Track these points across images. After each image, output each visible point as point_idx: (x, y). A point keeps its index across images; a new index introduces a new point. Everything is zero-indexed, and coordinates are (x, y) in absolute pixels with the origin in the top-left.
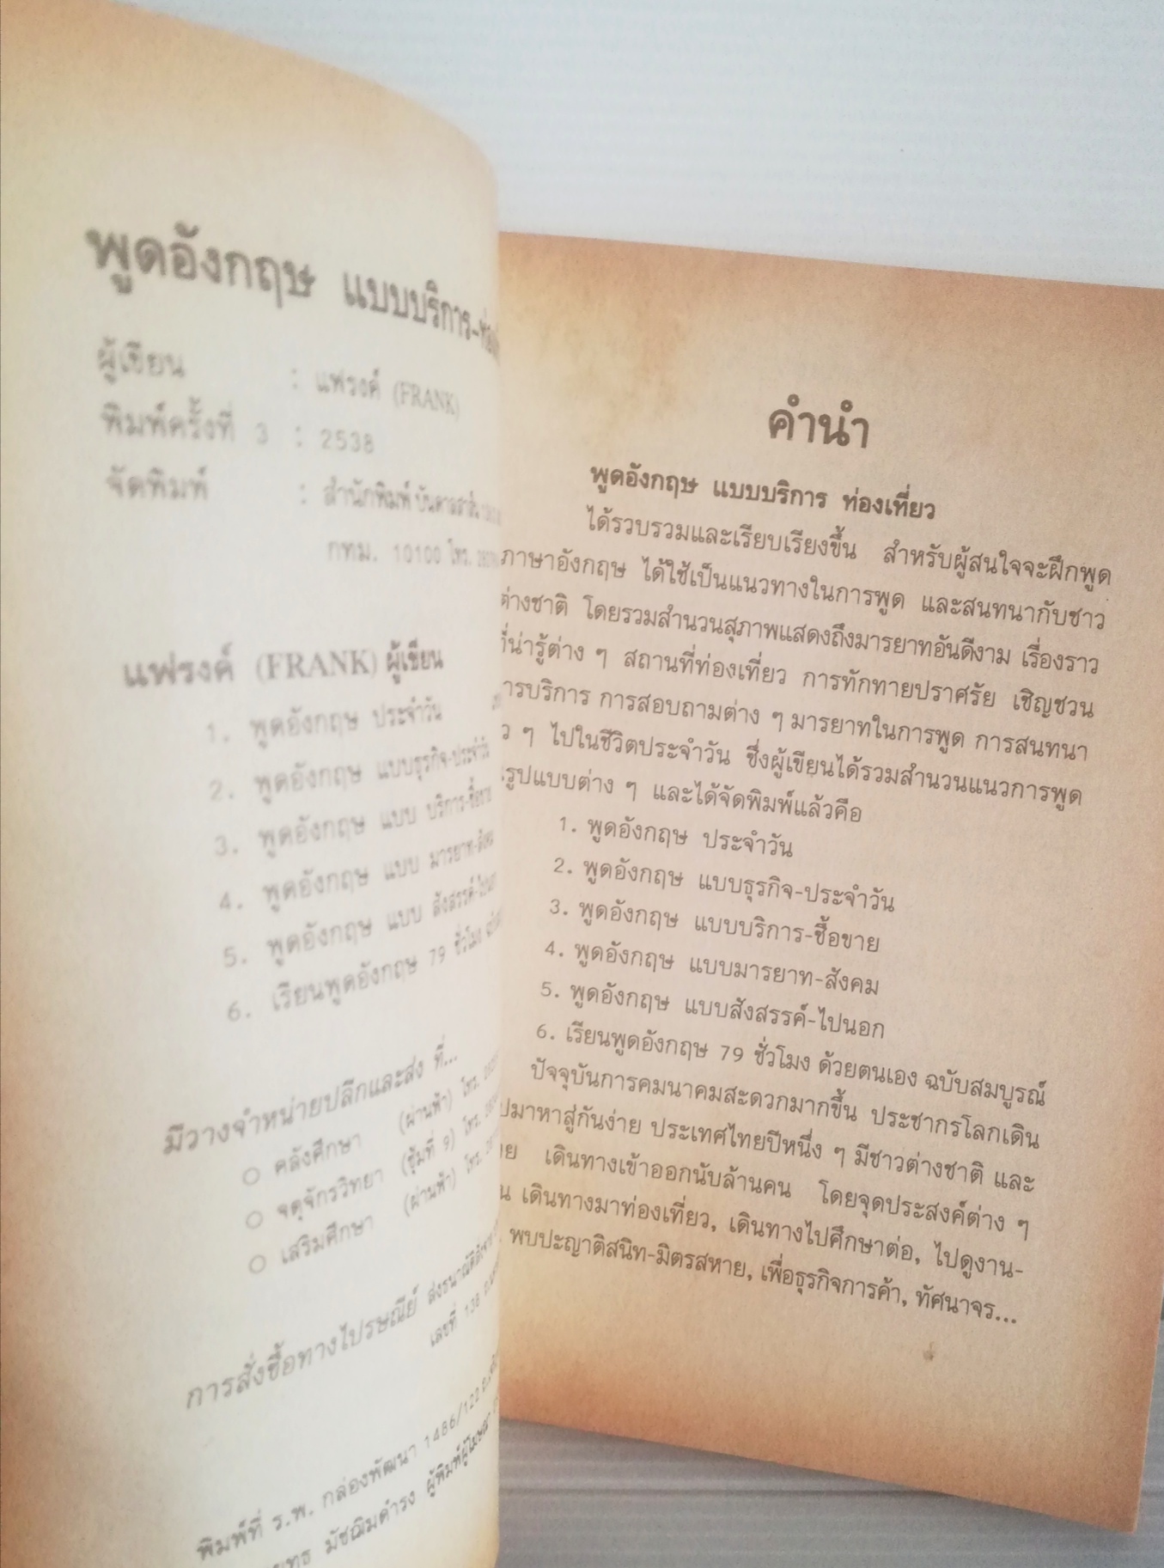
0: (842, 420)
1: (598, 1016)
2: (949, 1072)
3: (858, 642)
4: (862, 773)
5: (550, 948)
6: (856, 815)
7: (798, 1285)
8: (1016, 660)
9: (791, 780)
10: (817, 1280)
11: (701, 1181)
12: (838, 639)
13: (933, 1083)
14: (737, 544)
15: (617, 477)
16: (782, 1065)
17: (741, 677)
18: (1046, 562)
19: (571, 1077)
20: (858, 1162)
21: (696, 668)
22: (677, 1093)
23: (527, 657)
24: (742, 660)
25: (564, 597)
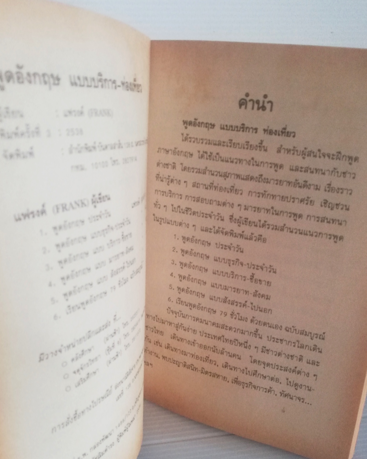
0: (264, 102)
1: (185, 297)
2: (293, 327)
3: (267, 181)
4: (267, 226)
5: (172, 275)
6: (265, 241)
7: (243, 386)
8: (322, 189)
9: (243, 227)
10: (249, 385)
11: (214, 351)
12: (260, 180)
13: (287, 330)
14: (227, 146)
15: (190, 123)
16: (239, 319)
17: (228, 192)
18: (335, 153)
19: (177, 314)
20: (262, 352)
21: (214, 189)
22: (207, 324)
23: (165, 183)
24: (228, 186)
25: (175, 163)
